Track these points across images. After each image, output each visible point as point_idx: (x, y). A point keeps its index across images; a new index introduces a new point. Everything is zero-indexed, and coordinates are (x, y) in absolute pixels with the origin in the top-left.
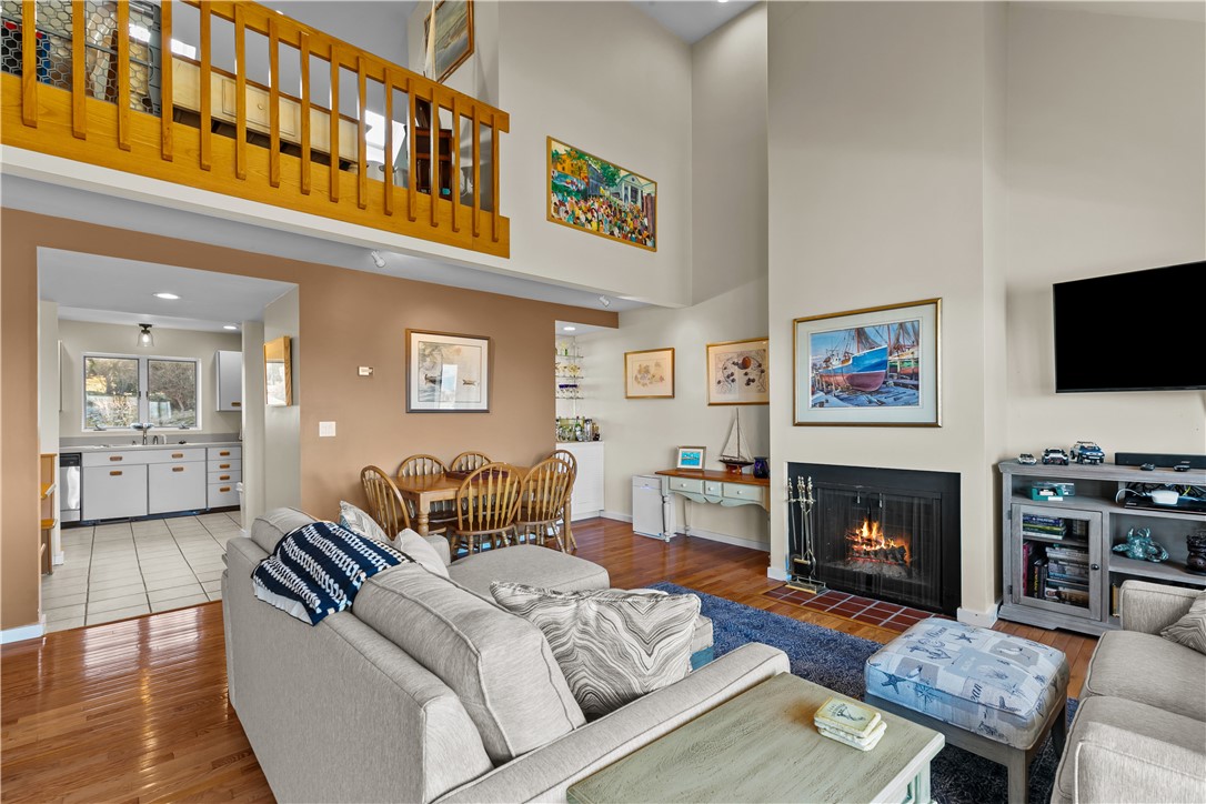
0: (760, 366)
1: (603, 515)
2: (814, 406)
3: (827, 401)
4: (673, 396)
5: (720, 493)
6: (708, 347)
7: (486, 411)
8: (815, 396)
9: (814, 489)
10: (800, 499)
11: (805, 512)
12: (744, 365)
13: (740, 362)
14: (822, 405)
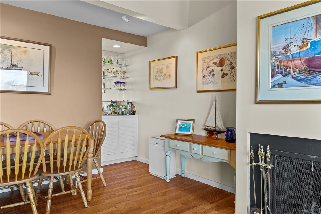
0: (231, 64)
1: (137, 159)
2: (273, 87)
3: (285, 82)
4: (176, 87)
5: (201, 152)
6: (198, 53)
7: (49, 94)
8: (275, 79)
9: (273, 156)
10: (260, 163)
11: (264, 174)
12: (221, 64)
13: (218, 62)
14: (280, 85)
